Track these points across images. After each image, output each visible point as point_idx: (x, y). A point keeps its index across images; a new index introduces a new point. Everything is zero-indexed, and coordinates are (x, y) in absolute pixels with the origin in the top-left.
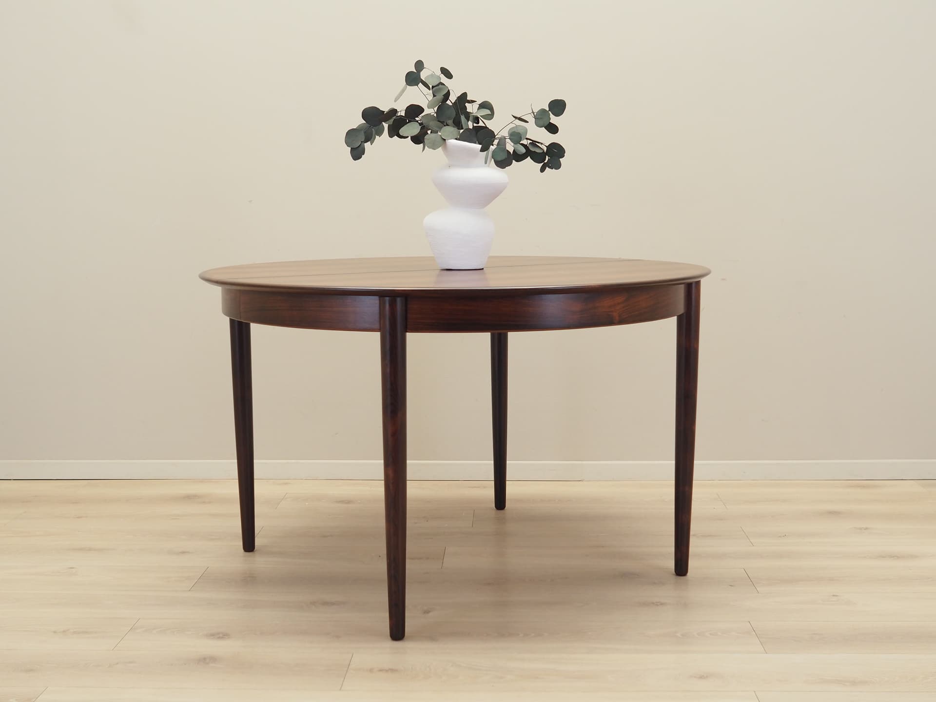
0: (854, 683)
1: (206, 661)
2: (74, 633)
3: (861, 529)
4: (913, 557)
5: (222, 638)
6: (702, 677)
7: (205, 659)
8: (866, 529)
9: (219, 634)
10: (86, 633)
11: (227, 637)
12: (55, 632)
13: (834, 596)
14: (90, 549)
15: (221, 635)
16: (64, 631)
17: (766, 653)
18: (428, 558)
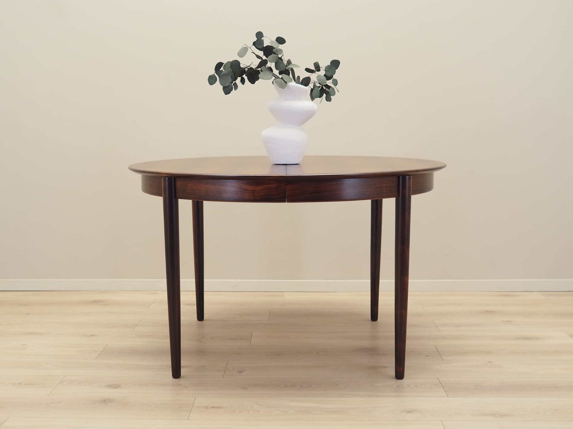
0: (502, 415)
1: (106, 401)
2: (25, 384)
3: (506, 321)
4: (537, 338)
5: (116, 387)
6: (409, 412)
7: (105, 400)
8: (509, 321)
9: (114, 385)
10: (32, 384)
11: (118, 387)
12: (13, 384)
13: (489, 362)
14: (36, 334)
15: (115, 386)
16: (19, 384)
17: (448, 397)
18: (241, 339)
